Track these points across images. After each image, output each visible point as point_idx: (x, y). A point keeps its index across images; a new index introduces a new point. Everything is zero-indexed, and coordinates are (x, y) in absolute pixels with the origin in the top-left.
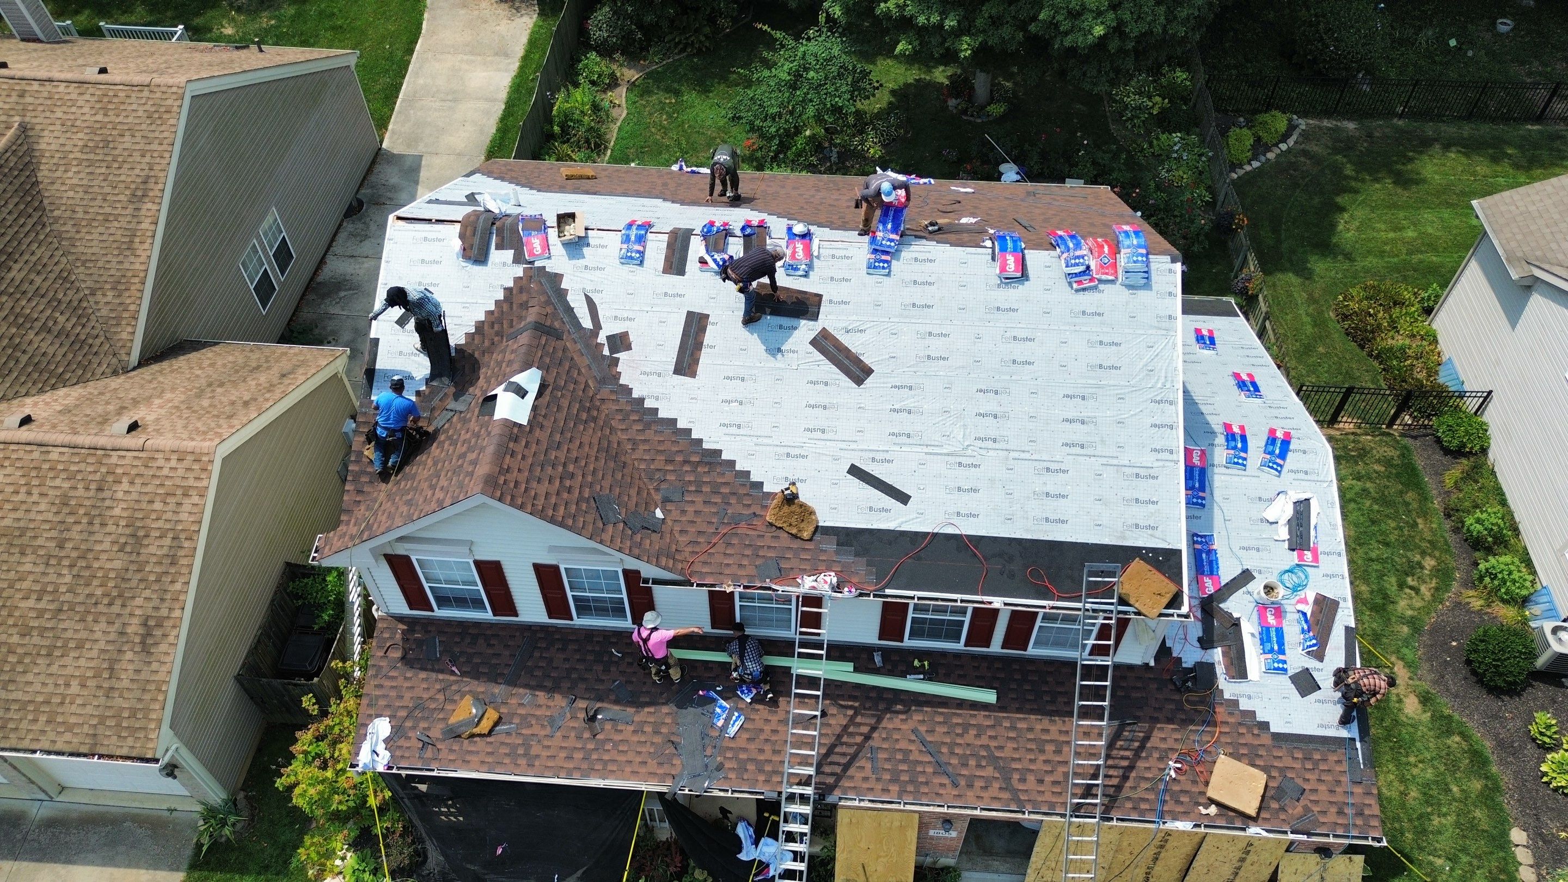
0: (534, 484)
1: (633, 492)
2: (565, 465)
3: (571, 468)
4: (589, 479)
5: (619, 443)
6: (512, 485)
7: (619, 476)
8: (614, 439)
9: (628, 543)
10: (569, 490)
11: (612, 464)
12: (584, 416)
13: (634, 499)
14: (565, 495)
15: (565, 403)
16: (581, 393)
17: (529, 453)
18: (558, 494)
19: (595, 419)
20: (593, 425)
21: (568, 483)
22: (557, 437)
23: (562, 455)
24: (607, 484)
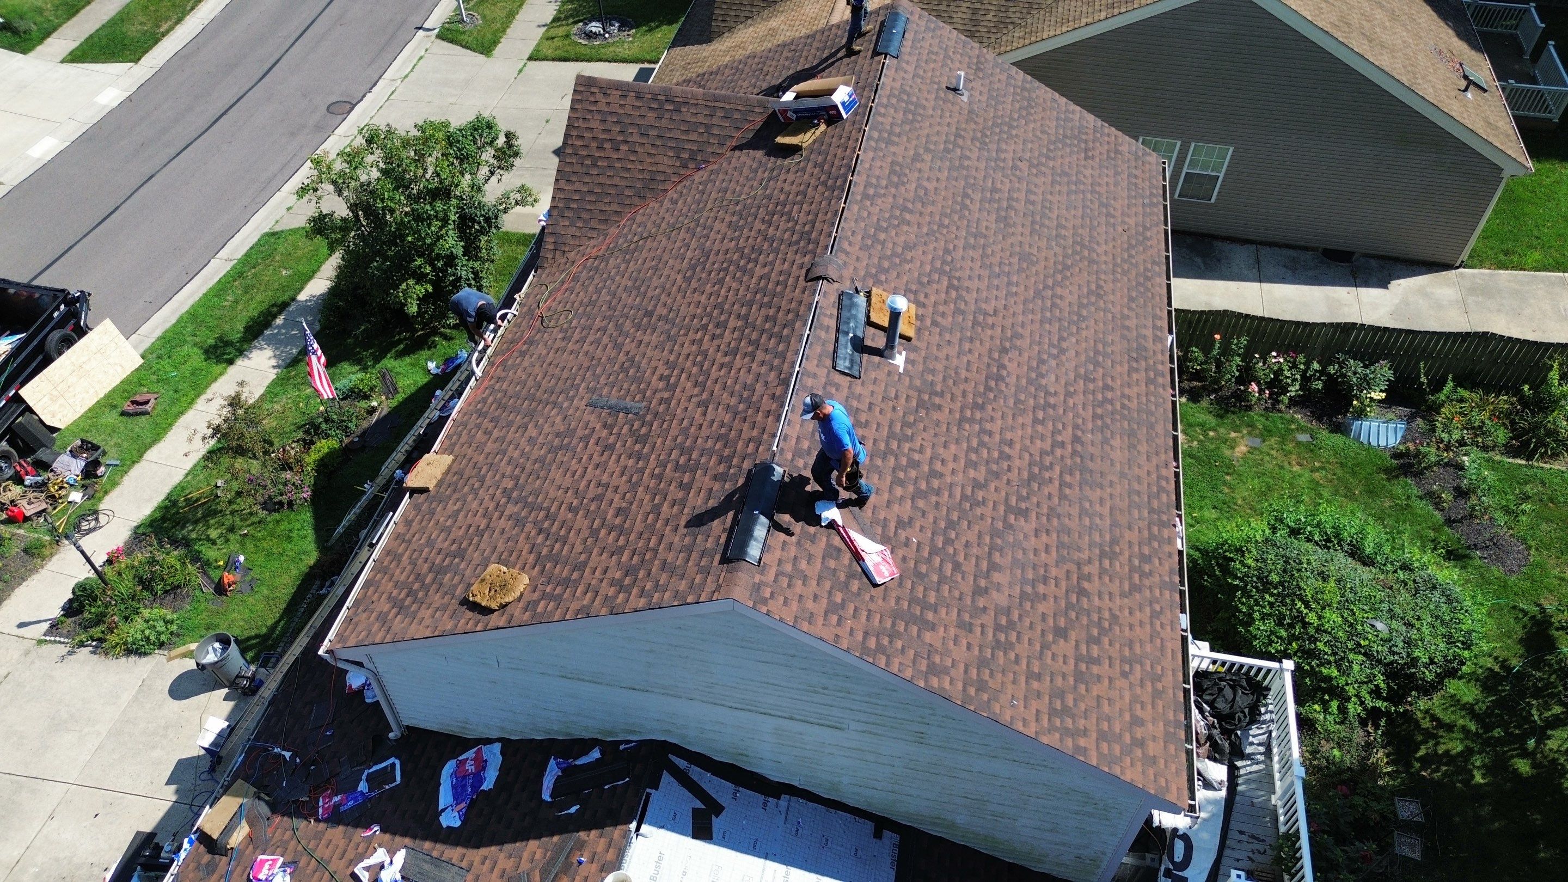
0: (598, 117)
1: (615, 207)
2: (626, 142)
3: (624, 147)
4: (618, 165)
5: (666, 190)
6: (592, 99)
7: (628, 192)
8: (668, 186)
9: (561, 205)
10: (600, 148)
11: (639, 185)
12: (685, 155)
13: (607, 208)
14: (594, 145)
15: (693, 136)
16: (710, 150)
17: (628, 110)
18: (594, 138)
19: (685, 166)
20: (678, 164)
21: (607, 146)
22: (653, 133)
23: (636, 138)
24: (616, 181)
